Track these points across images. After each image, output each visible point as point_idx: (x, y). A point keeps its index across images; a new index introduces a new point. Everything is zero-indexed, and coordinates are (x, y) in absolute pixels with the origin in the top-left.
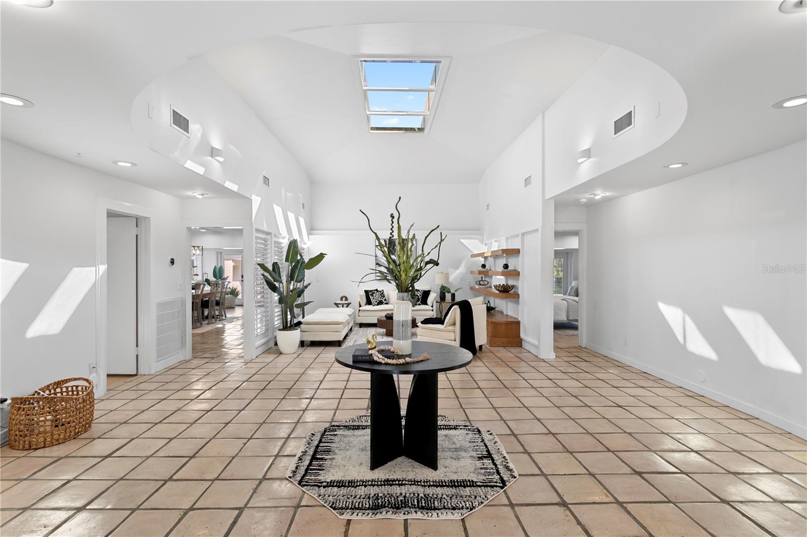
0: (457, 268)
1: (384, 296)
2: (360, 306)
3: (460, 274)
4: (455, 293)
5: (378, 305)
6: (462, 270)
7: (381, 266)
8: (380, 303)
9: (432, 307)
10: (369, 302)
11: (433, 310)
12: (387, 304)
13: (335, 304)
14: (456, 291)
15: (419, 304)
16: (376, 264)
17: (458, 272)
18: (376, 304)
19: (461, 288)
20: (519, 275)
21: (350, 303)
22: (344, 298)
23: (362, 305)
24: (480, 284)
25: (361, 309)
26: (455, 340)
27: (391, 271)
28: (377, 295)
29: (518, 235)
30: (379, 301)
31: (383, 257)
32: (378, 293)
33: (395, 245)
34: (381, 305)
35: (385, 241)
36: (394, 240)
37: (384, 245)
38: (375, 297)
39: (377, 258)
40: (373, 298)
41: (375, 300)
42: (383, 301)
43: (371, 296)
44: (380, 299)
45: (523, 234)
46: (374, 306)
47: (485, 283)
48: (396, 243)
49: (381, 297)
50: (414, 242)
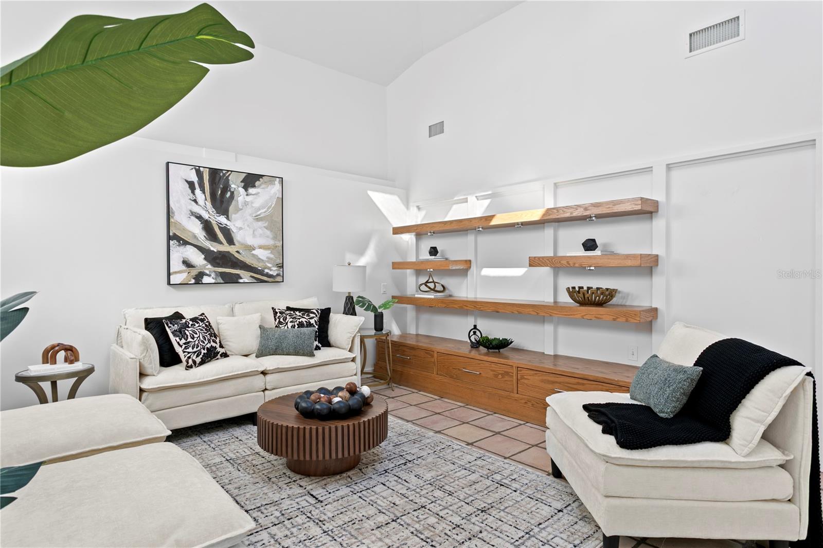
0: (361, 252)
1: (216, 336)
2: (142, 375)
5: (203, 362)
7: (186, 243)
8: (211, 355)
9: (350, 350)
10: (169, 358)
11: (353, 360)
12: (225, 355)
14: (383, 308)
15: (317, 348)
16: (169, 238)
18: (198, 360)
20: (657, 266)
21: (90, 371)
22: (61, 355)
23: (149, 371)
24: (431, 290)
25: (147, 384)
28: (196, 334)
29: (649, 170)
30: (206, 351)
31: (193, 218)
32: (197, 325)
33: (226, 188)
34: (210, 361)
35: (199, 173)
36: (224, 175)
37: (197, 186)
38: (190, 339)
39: (172, 220)
40: (183, 341)
41: (190, 350)
42: (219, 349)
43: (175, 335)
44: (209, 346)
45: (669, 167)
46: (191, 367)
47: (439, 288)
48: (231, 182)
49: (211, 336)
50: (277, 186)
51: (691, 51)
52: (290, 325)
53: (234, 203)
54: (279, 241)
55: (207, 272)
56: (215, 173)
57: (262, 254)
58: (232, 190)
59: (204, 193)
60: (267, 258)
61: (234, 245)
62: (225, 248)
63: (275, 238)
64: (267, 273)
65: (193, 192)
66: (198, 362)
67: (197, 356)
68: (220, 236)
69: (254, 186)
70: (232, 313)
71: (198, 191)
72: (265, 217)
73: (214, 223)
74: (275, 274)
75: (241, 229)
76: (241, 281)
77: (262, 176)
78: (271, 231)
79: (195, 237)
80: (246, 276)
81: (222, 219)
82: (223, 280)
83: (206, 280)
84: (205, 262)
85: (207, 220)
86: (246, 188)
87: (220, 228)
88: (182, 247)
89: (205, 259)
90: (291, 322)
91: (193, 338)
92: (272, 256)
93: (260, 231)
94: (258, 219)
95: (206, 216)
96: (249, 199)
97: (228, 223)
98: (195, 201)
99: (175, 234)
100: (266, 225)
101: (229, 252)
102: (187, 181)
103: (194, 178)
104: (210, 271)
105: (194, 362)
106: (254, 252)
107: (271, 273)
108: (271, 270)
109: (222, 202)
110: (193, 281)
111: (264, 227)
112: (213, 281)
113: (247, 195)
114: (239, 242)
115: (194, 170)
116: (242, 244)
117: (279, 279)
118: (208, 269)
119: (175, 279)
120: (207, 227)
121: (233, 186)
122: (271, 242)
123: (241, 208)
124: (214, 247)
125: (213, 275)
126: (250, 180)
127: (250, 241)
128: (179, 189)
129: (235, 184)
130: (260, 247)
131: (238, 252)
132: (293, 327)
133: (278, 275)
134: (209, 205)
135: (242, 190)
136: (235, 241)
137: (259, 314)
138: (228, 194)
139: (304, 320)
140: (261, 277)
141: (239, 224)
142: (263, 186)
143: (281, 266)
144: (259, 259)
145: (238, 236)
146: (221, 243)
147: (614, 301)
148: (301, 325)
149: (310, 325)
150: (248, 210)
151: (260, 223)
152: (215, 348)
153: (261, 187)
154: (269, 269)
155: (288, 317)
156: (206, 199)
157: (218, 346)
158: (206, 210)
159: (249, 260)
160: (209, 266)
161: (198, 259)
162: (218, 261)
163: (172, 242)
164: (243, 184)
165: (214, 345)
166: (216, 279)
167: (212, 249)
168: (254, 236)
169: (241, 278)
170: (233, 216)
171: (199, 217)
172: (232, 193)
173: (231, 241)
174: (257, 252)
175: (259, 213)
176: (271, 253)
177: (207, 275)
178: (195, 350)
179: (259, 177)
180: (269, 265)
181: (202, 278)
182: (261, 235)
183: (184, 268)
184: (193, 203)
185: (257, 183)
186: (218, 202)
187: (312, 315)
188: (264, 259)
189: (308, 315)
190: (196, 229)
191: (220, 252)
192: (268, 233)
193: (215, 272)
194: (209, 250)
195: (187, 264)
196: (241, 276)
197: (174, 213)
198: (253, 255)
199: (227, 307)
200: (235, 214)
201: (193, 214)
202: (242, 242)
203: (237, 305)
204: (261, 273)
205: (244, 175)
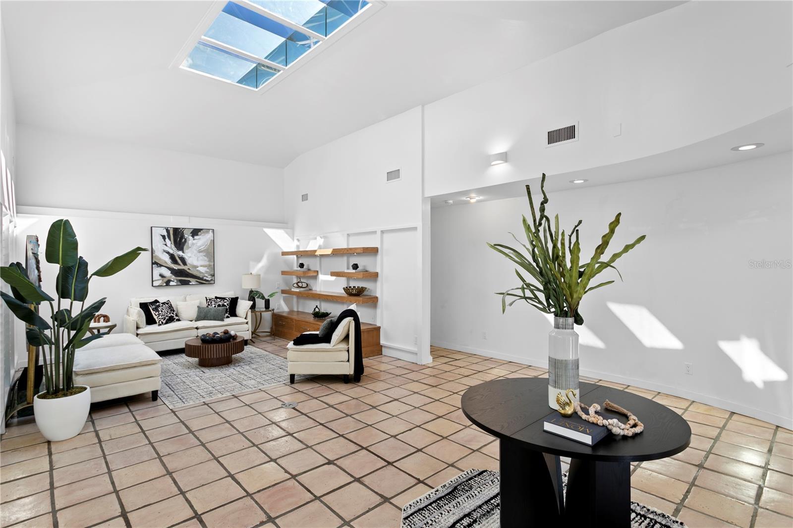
1: (174, 311)
2: (138, 328)
4: (270, 299)
5: (166, 323)
7: (161, 266)
8: (170, 320)
9: (246, 318)
10: (150, 321)
12: (179, 320)
14: (271, 296)
15: (228, 317)
16: (153, 264)
18: (164, 322)
19: (275, 293)
20: (378, 277)
21: (115, 326)
22: (102, 319)
23: (141, 326)
24: (299, 287)
26: (348, 361)
27: (175, 272)
28: (164, 310)
29: (375, 232)
30: (168, 318)
31: (165, 253)
32: (165, 306)
33: (182, 237)
34: (170, 322)
35: (168, 231)
36: (181, 230)
37: (166, 237)
38: (160, 312)
39: (154, 255)
40: (157, 313)
41: (160, 317)
42: (175, 317)
43: (153, 310)
44: (170, 315)
45: (382, 232)
46: (161, 325)
47: (304, 285)
48: (185, 234)
49: (171, 310)
50: (211, 233)
51: (388, 180)
52: (213, 306)
53: (186, 244)
54: (212, 262)
55: (172, 280)
56: (176, 230)
57: (202, 270)
59: (170, 240)
60: (206, 271)
61: (187, 266)
62: (182, 267)
63: (209, 261)
64: (205, 279)
65: (165, 241)
67: (164, 320)
68: (179, 261)
69: (197, 235)
70: (185, 300)
71: (167, 240)
72: (204, 250)
73: (175, 255)
74: (210, 279)
75: (190, 257)
76: (191, 283)
77: (202, 229)
78: (207, 257)
79: (166, 262)
80: (193, 281)
81: (180, 253)
82: (181, 283)
83: (172, 283)
84: (171, 275)
85: (172, 254)
86: (193, 236)
87: (179, 257)
88: (159, 268)
89: (171, 273)
90: (214, 304)
91: (162, 312)
92: (208, 270)
93: (201, 258)
94: (200, 252)
95: (171, 252)
96: (194, 242)
97: (183, 254)
98: (166, 245)
99: (155, 262)
100: (205, 254)
101: (183, 269)
102: (161, 235)
103: (165, 233)
104: (174, 279)
105: (162, 322)
106: (197, 269)
107: (207, 279)
109: (180, 244)
110: (165, 284)
111: (204, 255)
112: (175, 284)
113: (194, 240)
114: (189, 264)
115: (165, 230)
116: (191, 265)
117: (212, 282)
119: (155, 284)
120: (172, 257)
121: (186, 236)
122: (207, 263)
123: (190, 246)
124: (176, 267)
125: (175, 281)
126: (195, 232)
127: (195, 263)
128: (157, 239)
129: (187, 235)
130: (201, 266)
131: (189, 269)
132: (215, 307)
133: (211, 280)
134: (173, 246)
135: (191, 238)
136: (187, 264)
137: (199, 300)
138: (184, 240)
139: (221, 303)
140: (201, 281)
141: (189, 255)
142: (202, 235)
143: (213, 275)
144: (201, 273)
145: (189, 261)
146: (179, 265)
147: (365, 293)
148: (219, 306)
149: (224, 305)
150: (195, 247)
151: (201, 254)
152: (173, 316)
154: (206, 277)
155: (213, 302)
156: (171, 244)
157: (174, 316)
158: (171, 247)
159: (195, 273)
160: (173, 277)
161: (167, 273)
162: (178, 274)
163: (154, 266)
164: (191, 235)
165: (172, 315)
166: (177, 283)
167: (175, 268)
168: (198, 260)
170: (185, 251)
171: (168, 253)
172: (186, 239)
173: (185, 263)
174: (200, 269)
175: (200, 248)
176: (208, 269)
177: (172, 281)
178: (163, 317)
179: (200, 230)
180: (207, 275)
181: (170, 283)
182: (202, 260)
183: (160, 278)
184: (165, 246)
185: (199, 233)
186: (178, 244)
187: (225, 301)
188: (203, 272)
189: (223, 301)
190: (166, 259)
191: (179, 269)
192: (206, 258)
193: (177, 279)
194: (173, 268)
195: (162, 276)
196: (191, 281)
197: (154, 251)
198: (197, 270)
199: (182, 297)
200: (187, 250)
201: (164, 251)
202: (191, 263)
203: (188, 296)
204: (202, 279)
205: (192, 230)
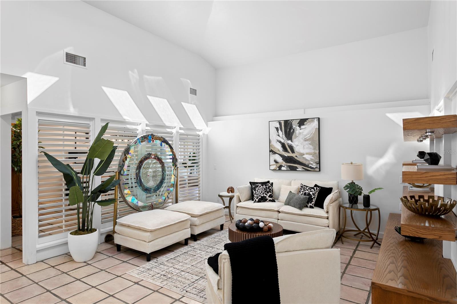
0: (381, 155)
2: (240, 201)
3: (385, 164)
4: (370, 195)
5: (259, 201)
6: (388, 158)
7: (275, 153)
8: (263, 199)
9: (327, 212)
10: (251, 198)
11: (328, 218)
12: (273, 201)
13: (220, 196)
14: (371, 192)
15: (311, 207)
16: (270, 151)
17: (382, 161)
18: (257, 200)
19: (381, 188)
22: (230, 190)
23: (243, 200)
27: (287, 160)
28: (260, 190)
30: (260, 197)
31: (278, 142)
32: (262, 187)
33: (291, 127)
34: (264, 202)
35: (280, 124)
36: (290, 122)
37: (279, 129)
39: (270, 144)
42: (267, 198)
46: (255, 202)
48: (293, 125)
49: (265, 192)
50: (316, 122)
53: (294, 134)
54: (317, 150)
55: (283, 165)
56: (286, 122)
57: (308, 157)
58: (294, 128)
59: (282, 131)
60: (311, 159)
61: (295, 153)
62: (291, 154)
63: (315, 149)
64: (311, 166)
65: (278, 132)
66: (257, 201)
67: (257, 199)
68: (289, 149)
69: (304, 125)
71: (280, 131)
72: (309, 139)
73: (286, 144)
74: (315, 167)
75: (297, 145)
76: (298, 170)
77: (307, 119)
78: (313, 145)
79: (279, 150)
80: (300, 168)
81: (290, 142)
82: (290, 169)
83: (283, 168)
84: (283, 161)
85: (283, 143)
86: (300, 126)
87: (288, 146)
88: (274, 155)
89: (282, 159)
90: (302, 192)
91: (257, 191)
92: (313, 158)
93: (307, 146)
94: (306, 140)
95: (283, 141)
96: (301, 131)
97: (292, 143)
98: (279, 135)
99: (271, 150)
100: (310, 142)
101: (292, 156)
102: (275, 128)
103: (278, 126)
104: (284, 165)
105: (255, 200)
106: (304, 156)
107: (313, 166)
108: (312, 165)
109: (289, 134)
110: (278, 169)
111: (309, 144)
112: (286, 169)
113: (300, 129)
114: (297, 152)
115: (278, 122)
116: (298, 153)
117: (318, 170)
118: (283, 164)
119: (273, 167)
120: (283, 146)
121: (294, 126)
122: (313, 151)
123: (298, 136)
124: (286, 154)
125: (286, 166)
126: (302, 122)
127: (302, 151)
128: (273, 131)
129: (295, 126)
130: (307, 154)
131: (296, 156)
132: (302, 194)
133: (317, 168)
134: (284, 136)
135: (298, 128)
136: (295, 151)
138: (292, 130)
139: (307, 192)
140: (307, 168)
141: (297, 143)
142: (308, 124)
143: (319, 163)
144: (306, 160)
145: (296, 149)
146: (289, 152)
149: (309, 194)
150: (301, 137)
151: (307, 142)
152: (266, 197)
153: (307, 124)
154: (312, 164)
155: (303, 189)
156: (283, 134)
158: (282, 138)
159: (301, 160)
161: (280, 160)
162: (288, 160)
163: (271, 153)
164: (298, 125)
165: (265, 195)
166: (287, 168)
167: (285, 155)
168: (304, 148)
169: (298, 168)
170: (294, 140)
171: (280, 142)
172: (294, 130)
173: (293, 152)
174: (306, 156)
175: (306, 137)
176: (313, 156)
177: (283, 166)
178: (257, 196)
180: (312, 162)
181: (281, 168)
182: (307, 148)
183: (275, 163)
184: (278, 136)
185: (305, 123)
186: (288, 134)
188: (309, 159)
190: (279, 147)
191: (288, 156)
192: (311, 146)
193: (286, 165)
194: (284, 156)
195: (276, 162)
196: (298, 167)
197: (271, 141)
198: (304, 158)
199: (289, 181)
200: (295, 139)
201: (278, 141)
202: (298, 151)
203: (293, 181)
204: (307, 166)
205: (299, 120)
